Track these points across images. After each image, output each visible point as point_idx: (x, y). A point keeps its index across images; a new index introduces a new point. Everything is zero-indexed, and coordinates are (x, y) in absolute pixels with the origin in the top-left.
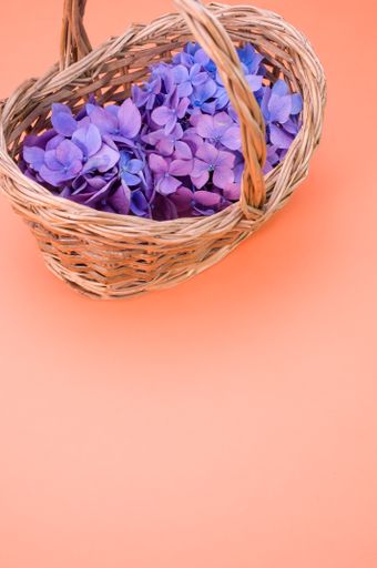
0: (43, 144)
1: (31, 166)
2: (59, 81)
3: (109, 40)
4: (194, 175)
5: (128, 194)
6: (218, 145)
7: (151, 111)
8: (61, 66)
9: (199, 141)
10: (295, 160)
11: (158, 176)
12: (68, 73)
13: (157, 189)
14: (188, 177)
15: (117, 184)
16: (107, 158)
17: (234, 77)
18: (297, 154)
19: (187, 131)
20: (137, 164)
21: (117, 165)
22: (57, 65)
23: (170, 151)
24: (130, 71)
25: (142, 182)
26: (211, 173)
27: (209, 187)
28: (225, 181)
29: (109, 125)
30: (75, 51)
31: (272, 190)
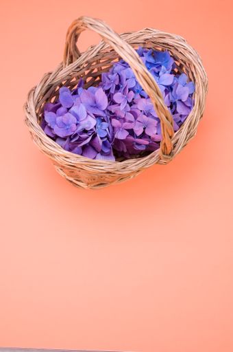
0: (55, 110)
1: (49, 125)
2: (63, 74)
3: (90, 49)
4: (135, 129)
5: (101, 142)
6: (148, 114)
7: (113, 94)
8: (64, 64)
9: (138, 112)
10: (189, 127)
11: (116, 129)
12: (68, 69)
13: (116, 136)
14: (132, 130)
15: (95, 136)
16: (89, 123)
17: (158, 104)
18: (190, 124)
19: (132, 107)
20: (105, 125)
21: (95, 127)
22: (62, 64)
23: (123, 116)
24: (101, 61)
25: (108, 135)
26: (144, 129)
27: (143, 135)
28: (152, 132)
29: (90, 101)
30: (71, 57)
31: (176, 143)
